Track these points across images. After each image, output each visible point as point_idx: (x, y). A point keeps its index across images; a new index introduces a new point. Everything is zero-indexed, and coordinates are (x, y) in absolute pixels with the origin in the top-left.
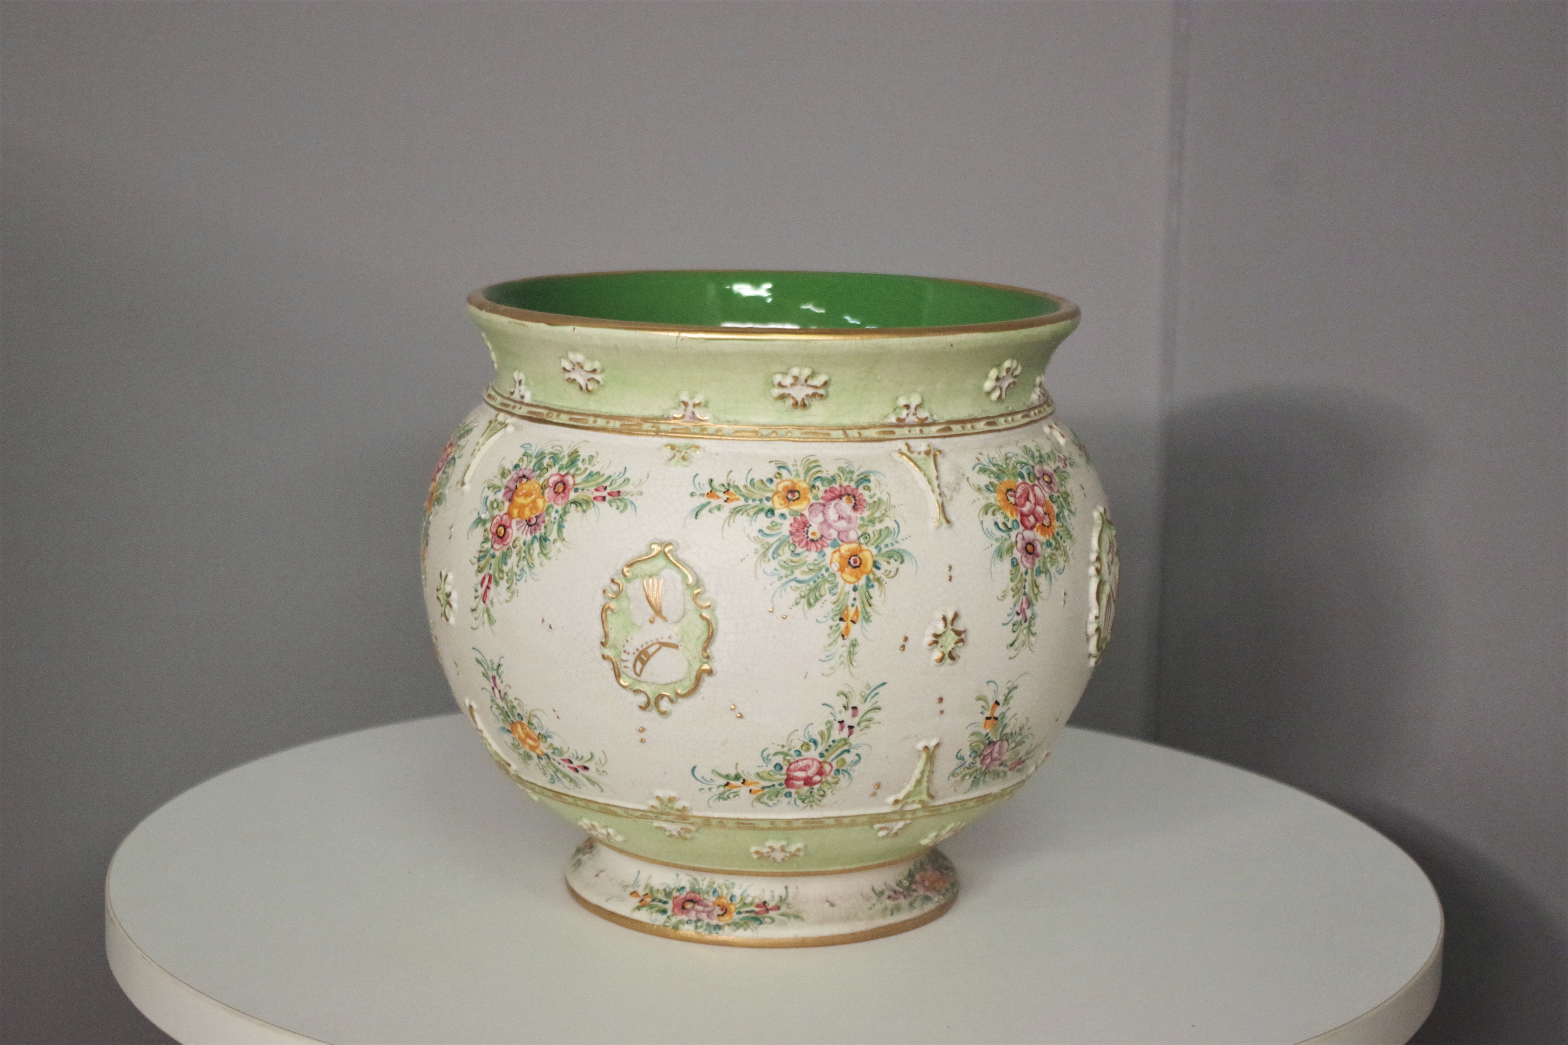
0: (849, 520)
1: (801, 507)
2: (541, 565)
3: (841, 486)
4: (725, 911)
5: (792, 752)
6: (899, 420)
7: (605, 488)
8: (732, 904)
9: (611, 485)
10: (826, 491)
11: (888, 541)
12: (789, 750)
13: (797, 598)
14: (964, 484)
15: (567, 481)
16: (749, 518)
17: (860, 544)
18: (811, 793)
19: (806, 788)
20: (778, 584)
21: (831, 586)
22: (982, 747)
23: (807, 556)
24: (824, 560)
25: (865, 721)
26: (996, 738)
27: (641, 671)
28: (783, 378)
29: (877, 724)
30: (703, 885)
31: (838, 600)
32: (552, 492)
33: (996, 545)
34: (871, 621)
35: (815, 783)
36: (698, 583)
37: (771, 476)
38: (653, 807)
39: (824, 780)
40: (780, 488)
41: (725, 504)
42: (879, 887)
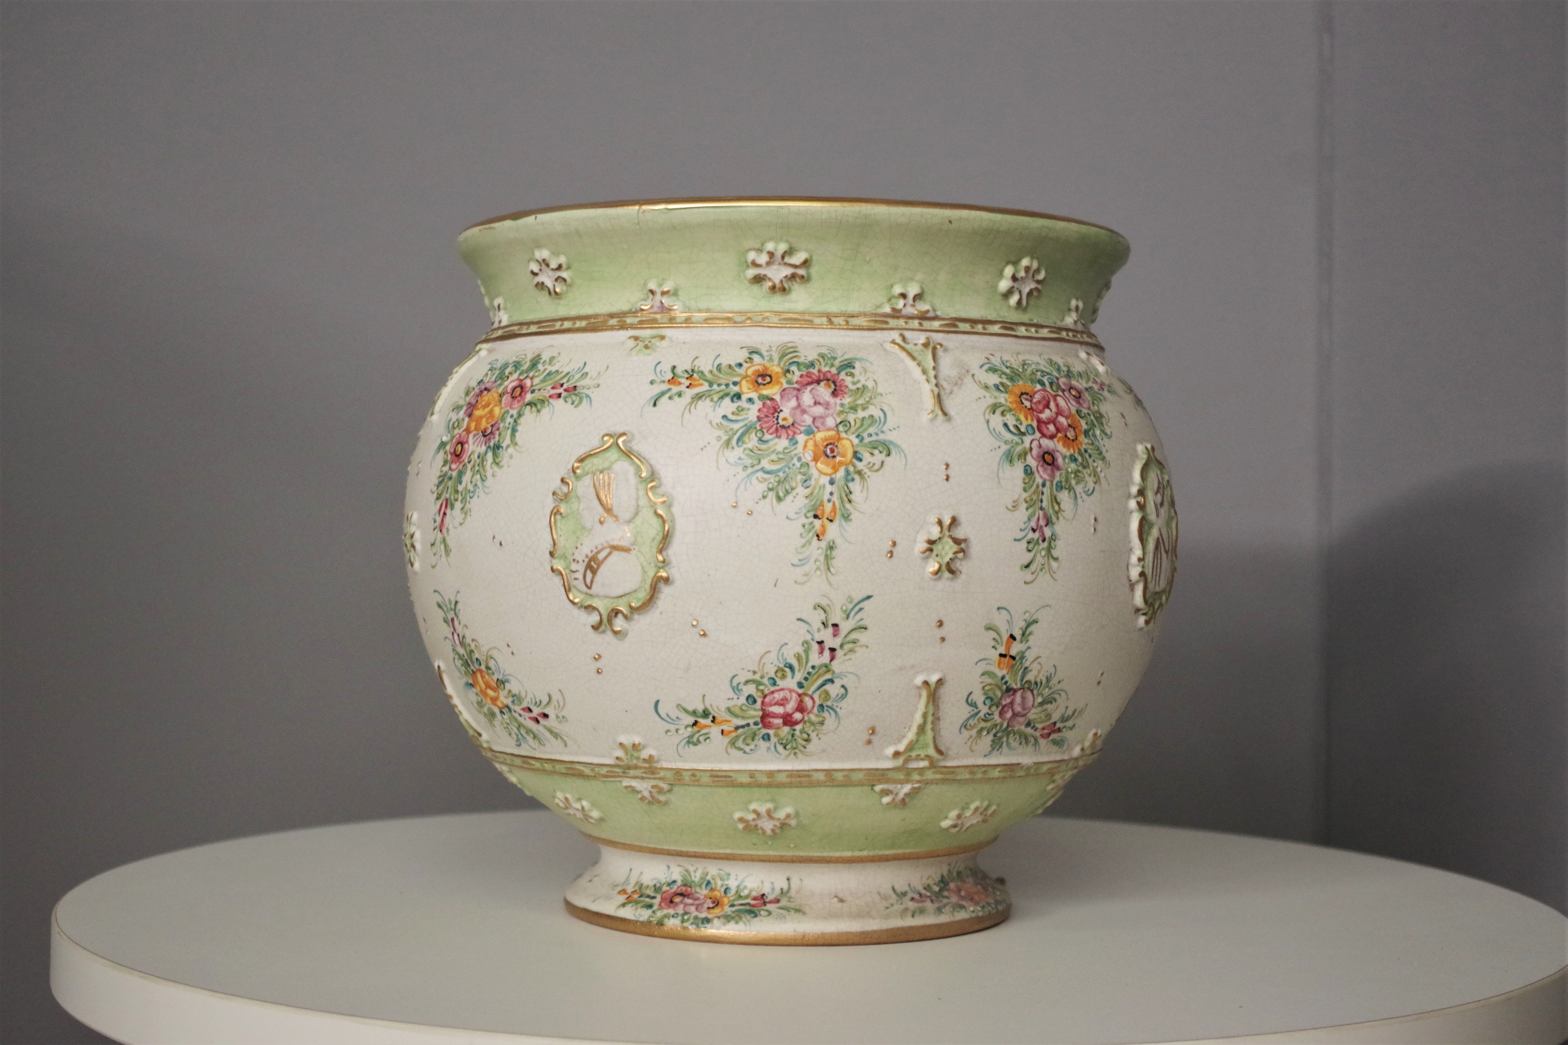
0: (827, 406)
1: (772, 391)
2: (493, 476)
3: (819, 371)
4: (717, 903)
5: (765, 681)
6: (894, 309)
7: (562, 385)
8: (725, 896)
9: (568, 381)
10: (801, 376)
11: (872, 430)
12: (762, 677)
13: (764, 492)
14: (968, 380)
15: (525, 384)
16: (712, 403)
17: (838, 432)
18: (793, 736)
19: (786, 729)
20: (743, 475)
21: (804, 477)
22: (999, 694)
23: (776, 444)
24: (796, 448)
25: (849, 642)
26: (1016, 684)
27: (592, 582)
28: (758, 256)
29: (864, 648)
30: (695, 877)
31: (812, 494)
32: (509, 398)
33: (1005, 448)
34: (851, 520)
35: (797, 723)
36: (653, 476)
37: (741, 361)
38: (617, 758)
39: (806, 718)
40: (750, 372)
41: (687, 389)
42: (901, 887)
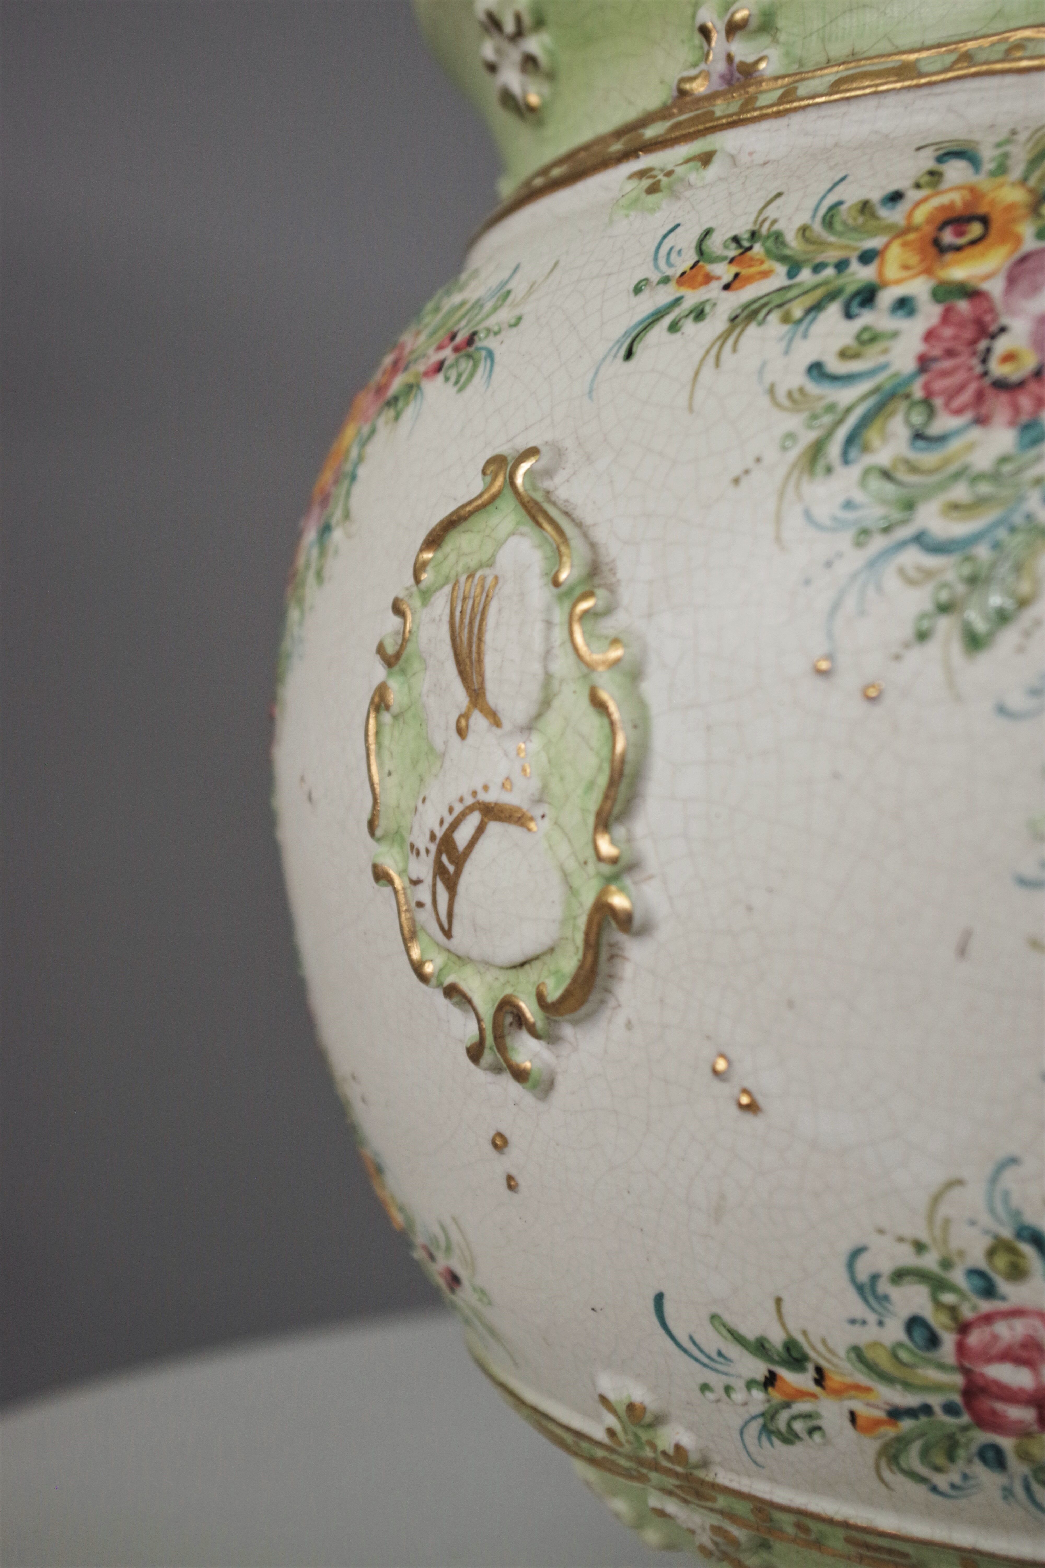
1: (982, 266)
5: (958, 1277)
7: (455, 337)
9: (469, 323)
12: (946, 1264)
13: (923, 616)
20: (855, 559)
23: (971, 447)
27: (451, 915)
36: (592, 577)
37: (906, 185)
38: (610, 1430)
40: (920, 216)
41: (726, 294)
